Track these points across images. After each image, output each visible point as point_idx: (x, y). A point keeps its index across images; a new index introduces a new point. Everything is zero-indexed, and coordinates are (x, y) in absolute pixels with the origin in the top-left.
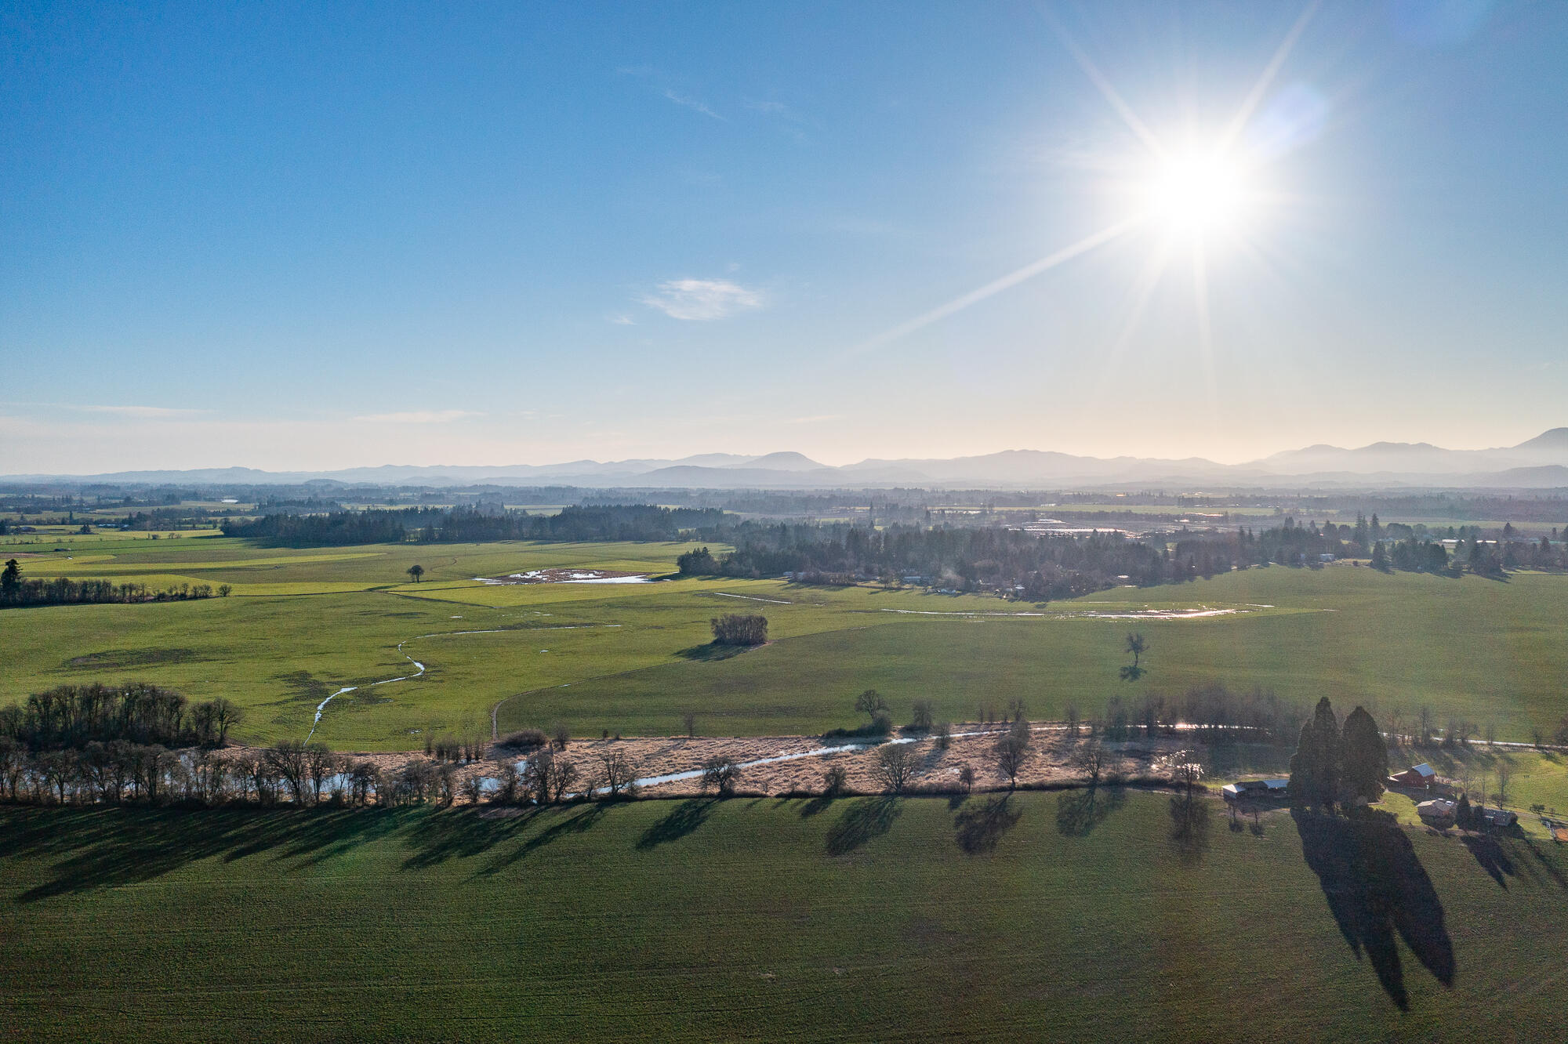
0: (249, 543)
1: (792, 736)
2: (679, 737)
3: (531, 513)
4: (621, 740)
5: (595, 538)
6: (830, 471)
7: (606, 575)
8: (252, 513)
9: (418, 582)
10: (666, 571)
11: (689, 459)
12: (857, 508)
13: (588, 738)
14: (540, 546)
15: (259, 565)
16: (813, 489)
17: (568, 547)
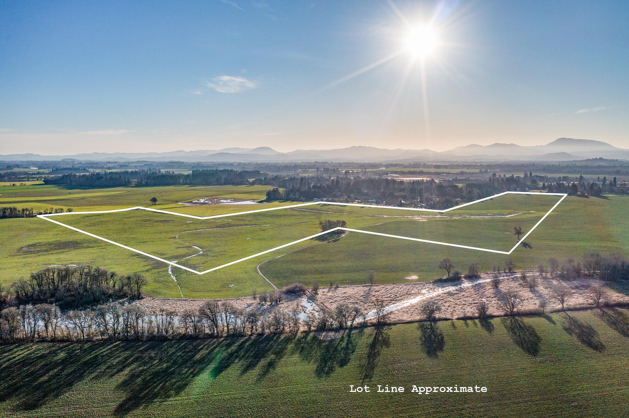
0: (60, 187)
1: (419, 283)
2: (367, 285)
3: (176, 173)
4: (339, 287)
5: (214, 183)
6: (283, 155)
7: (236, 200)
8: (50, 173)
9: (156, 205)
10: (261, 198)
11: (224, 150)
12: (309, 170)
13: (323, 287)
14: (193, 187)
15: (73, 198)
16: (281, 162)
17: (204, 188)
